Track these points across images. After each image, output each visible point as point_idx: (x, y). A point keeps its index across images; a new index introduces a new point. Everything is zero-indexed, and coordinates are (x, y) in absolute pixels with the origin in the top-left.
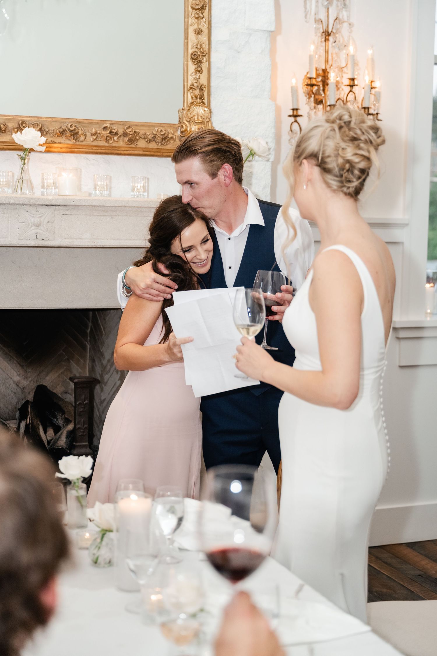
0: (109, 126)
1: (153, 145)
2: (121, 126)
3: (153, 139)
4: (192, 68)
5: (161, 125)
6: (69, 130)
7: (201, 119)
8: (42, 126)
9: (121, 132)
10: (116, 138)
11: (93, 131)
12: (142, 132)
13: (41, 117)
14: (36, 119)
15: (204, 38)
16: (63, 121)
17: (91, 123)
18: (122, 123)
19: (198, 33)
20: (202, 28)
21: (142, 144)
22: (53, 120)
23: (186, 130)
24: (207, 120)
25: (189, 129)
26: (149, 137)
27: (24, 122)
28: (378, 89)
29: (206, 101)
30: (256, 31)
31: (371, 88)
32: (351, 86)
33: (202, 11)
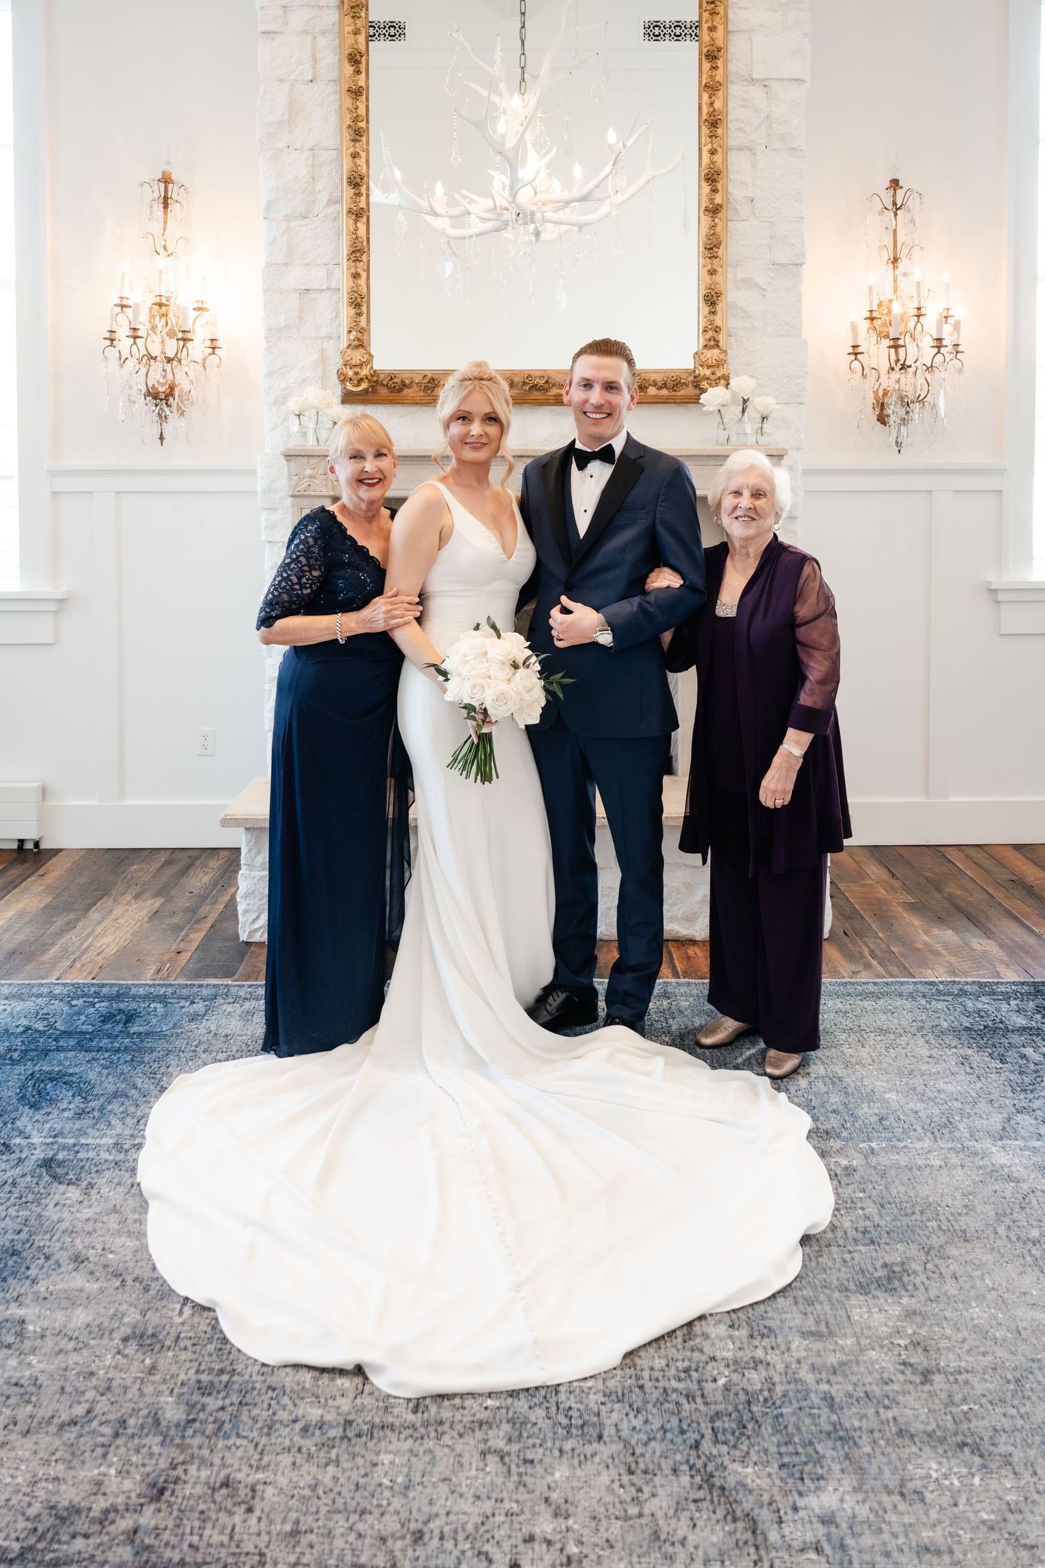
1: (664, 392)
3: (665, 385)
4: (707, 309)
5: (672, 371)
7: (715, 362)
8: (549, 378)
12: (651, 379)
13: (546, 370)
14: (543, 372)
15: (718, 278)
19: (712, 274)
20: (718, 268)
21: (652, 391)
22: (559, 372)
23: (698, 375)
24: (723, 363)
25: (702, 374)
26: (660, 384)
27: (529, 376)
28: (957, 317)
29: (720, 344)
30: (783, 265)
31: (946, 317)
32: (918, 316)
33: (715, 250)
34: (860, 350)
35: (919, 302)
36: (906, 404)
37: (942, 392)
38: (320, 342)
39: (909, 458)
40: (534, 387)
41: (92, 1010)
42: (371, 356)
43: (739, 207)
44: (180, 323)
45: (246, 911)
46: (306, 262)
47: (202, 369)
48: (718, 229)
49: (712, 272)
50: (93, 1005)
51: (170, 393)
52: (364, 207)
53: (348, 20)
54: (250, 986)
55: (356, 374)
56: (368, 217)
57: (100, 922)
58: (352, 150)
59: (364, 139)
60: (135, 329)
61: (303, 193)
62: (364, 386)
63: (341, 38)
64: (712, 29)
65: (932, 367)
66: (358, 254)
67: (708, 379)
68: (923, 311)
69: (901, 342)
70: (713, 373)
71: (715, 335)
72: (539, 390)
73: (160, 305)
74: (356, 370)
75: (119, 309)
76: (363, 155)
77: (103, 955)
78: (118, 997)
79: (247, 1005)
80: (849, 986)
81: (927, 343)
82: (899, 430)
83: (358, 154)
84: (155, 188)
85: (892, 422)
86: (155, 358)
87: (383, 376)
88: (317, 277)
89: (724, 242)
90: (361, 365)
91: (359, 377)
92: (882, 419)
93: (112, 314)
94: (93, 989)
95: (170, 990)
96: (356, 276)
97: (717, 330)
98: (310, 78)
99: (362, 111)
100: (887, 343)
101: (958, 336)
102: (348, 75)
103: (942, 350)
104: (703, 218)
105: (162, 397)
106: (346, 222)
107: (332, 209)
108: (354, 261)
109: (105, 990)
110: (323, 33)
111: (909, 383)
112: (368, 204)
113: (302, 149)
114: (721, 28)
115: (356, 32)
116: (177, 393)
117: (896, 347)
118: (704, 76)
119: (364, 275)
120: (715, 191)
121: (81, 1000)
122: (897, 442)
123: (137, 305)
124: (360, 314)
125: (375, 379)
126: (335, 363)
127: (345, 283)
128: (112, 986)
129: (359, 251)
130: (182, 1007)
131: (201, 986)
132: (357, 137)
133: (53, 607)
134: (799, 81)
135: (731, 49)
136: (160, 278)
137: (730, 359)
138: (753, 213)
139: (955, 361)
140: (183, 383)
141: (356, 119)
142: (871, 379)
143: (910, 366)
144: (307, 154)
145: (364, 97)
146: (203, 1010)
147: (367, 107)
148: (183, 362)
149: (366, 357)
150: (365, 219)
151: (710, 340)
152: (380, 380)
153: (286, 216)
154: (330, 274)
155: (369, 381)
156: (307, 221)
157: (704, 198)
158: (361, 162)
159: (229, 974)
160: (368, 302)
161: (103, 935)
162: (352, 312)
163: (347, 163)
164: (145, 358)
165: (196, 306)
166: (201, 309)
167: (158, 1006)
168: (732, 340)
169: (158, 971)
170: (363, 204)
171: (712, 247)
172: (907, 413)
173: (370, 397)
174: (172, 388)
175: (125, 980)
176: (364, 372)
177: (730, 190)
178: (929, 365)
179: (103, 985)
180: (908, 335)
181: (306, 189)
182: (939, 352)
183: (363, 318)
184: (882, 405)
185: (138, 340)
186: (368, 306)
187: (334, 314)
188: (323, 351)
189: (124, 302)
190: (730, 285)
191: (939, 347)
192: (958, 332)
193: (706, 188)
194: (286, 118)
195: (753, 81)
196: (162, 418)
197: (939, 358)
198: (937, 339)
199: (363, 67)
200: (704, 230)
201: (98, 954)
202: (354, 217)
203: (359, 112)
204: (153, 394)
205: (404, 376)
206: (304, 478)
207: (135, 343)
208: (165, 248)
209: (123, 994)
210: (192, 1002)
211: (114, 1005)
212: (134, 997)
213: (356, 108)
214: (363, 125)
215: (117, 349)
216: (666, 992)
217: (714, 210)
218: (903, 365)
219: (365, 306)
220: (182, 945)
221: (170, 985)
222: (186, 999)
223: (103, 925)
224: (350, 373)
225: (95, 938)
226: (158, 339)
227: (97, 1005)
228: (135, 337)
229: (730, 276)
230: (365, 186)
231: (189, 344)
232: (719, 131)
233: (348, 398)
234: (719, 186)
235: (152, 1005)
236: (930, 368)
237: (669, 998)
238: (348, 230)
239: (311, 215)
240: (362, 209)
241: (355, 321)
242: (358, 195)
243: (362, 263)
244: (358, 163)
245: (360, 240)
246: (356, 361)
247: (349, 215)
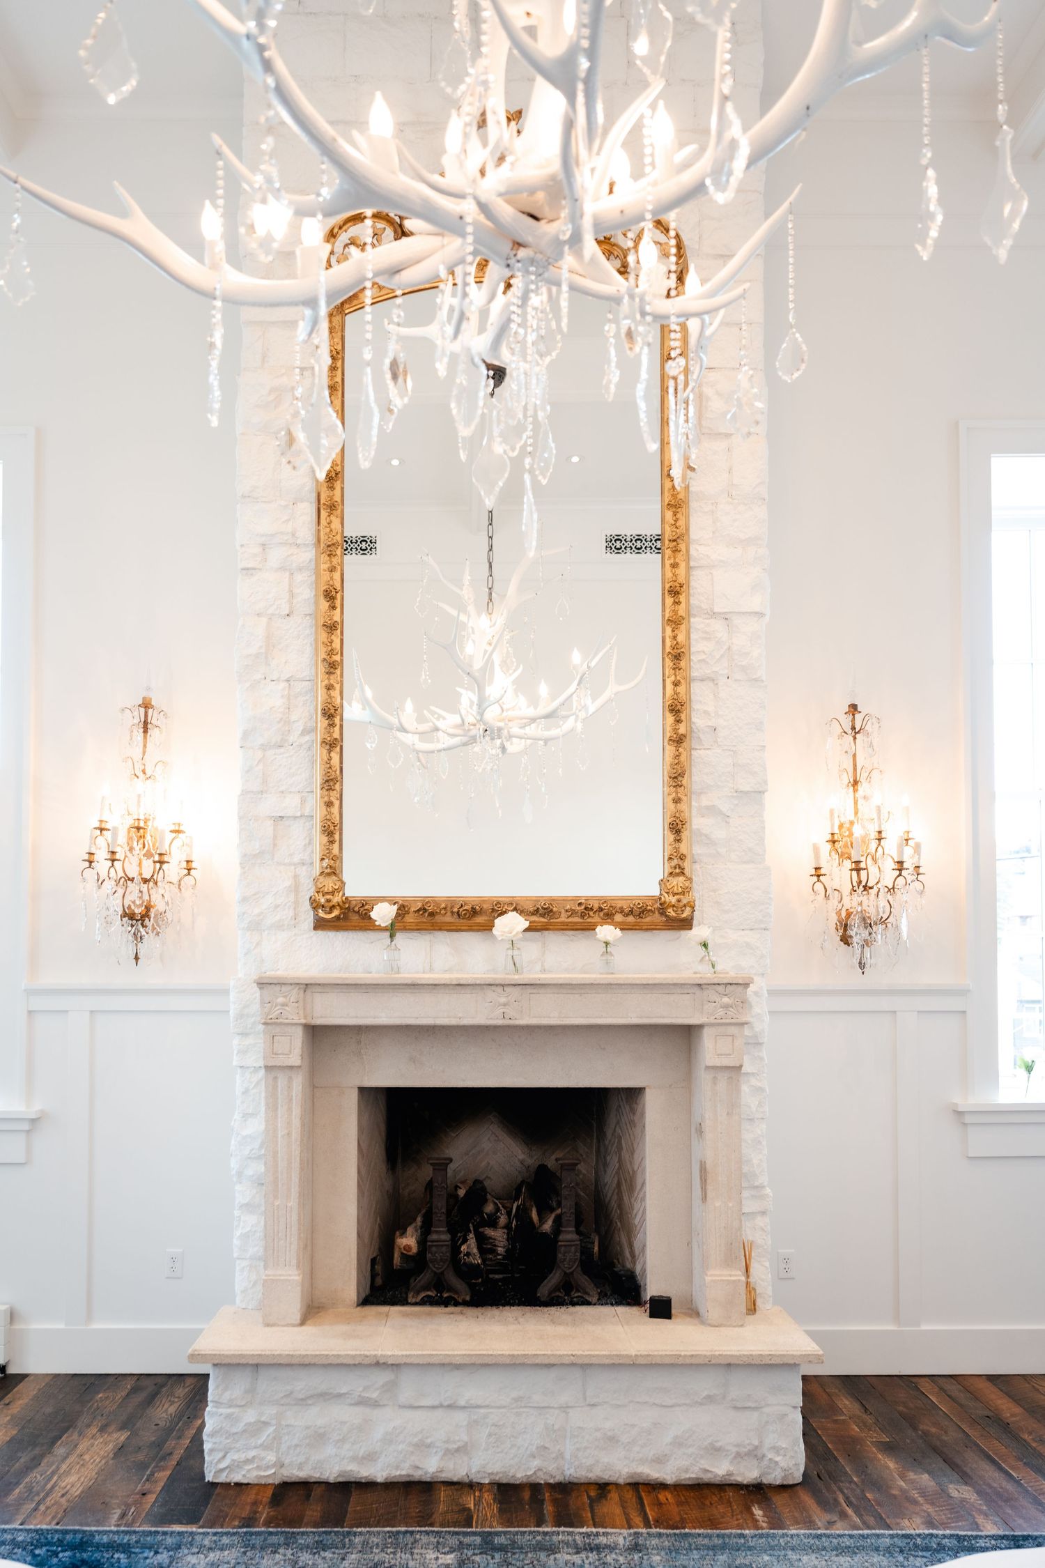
0: (583, 901)
1: (631, 919)
2: (597, 902)
3: (631, 912)
4: (671, 837)
5: (639, 897)
6: (542, 908)
7: (680, 889)
8: (517, 904)
9: (596, 906)
10: (591, 913)
11: (568, 907)
12: (619, 906)
13: (516, 896)
14: (511, 898)
15: (682, 806)
16: (537, 900)
17: (565, 900)
18: (599, 899)
19: (676, 802)
20: (682, 797)
21: (619, 918)
22: (527, 899)
23: (665, 902)
24: (688, 890)
25: (667, 900)
26: (627, 910)
27: (498, 903)
28: (917, 840)
29: (686, 871)
30: (747, 793)
31: (907, 840)
32: (879, 840)
33: (680, 779)
34: (822, 871)
35: (880, 826)
36: (867, 924)
37: (904, 915)
38: (293, 867)
39: (872, 979)
41: (55, 1560)
42: (343, 883)
43: (701, 736)
44: (157, 844)
45: (211, 1450)
46: (281, 789)
47: (177, 890)
48: (683, 758)
49: (677, 801)
50: (56, 1554)
51: (146, 915)
52: (338, 737)
53: (324, 558)
54: (215, 1534)
55: (328, 901)
56: (341, 747)
57: (65, 1458)
58: (326, 682)
59: (338, 672)
60: (113, 853)
61: (279, 722)
62: (336, 913)
63: (318, 574)
64: (675, 565)
65: (893, 888)
66: (331, 783)
67: (674, 906)
68: (883, 835)
69: (863, 865)
70: (679, 901)
71: (681, 863)
73: (138, 828)
74: (328, 897)
75: (99, 832)
76: (337, 687)
77: (68, 1496)
78: (82, 1545)
79: (212, 1555)
80: (824, 1539)
81: (889, 865)
82: (862, 952)
83: (332, 686)
84: (136, 713)
85: (855, 944)
86: (132, 880)
87: (354, 903)
88: (291, 804)
89: (688, 771)
90: (333, 893)
91: (331, 904)
92: (846, 940)
93: (91, 836)
94: (56, 1537)
95: (134, 1538)
96: (329, 804)
97: (682, 857)
98: (287, 612)
99: (337, 645)
100: (848, 864)
101: (919, 859)
102: (323, 610)
103: (904, 872)
104: (668, 747)
105: (138, 918)
106: (320, 752)
107: (307, 738)
108: (327, 790)
109: (69, 1537)
110: (300, 569)
111: (873, 904)
112: (341, 734)
113: (278, 680)
114: (683, 565)
115: (332, 570)
116: (152, 915)
117: (858, 870)
118: (667, 611)
119: (337, 803)
120: (679, 721)
121: (44, 1549)
122: (860, 963)
123: (115, 830)
124: (332, 842)
125: (347, 906)
126: (308, 890)
127: (319, 812)
128: (75, 1532)
129: (332, 780)
130: (146, 1558)
131: (165, 1533)
132: (332, 670)
133: (26, 1126)
134: (760, 615)
135: (692, 584)
136: (139, 802)
137: (695, 886)
138: (716, 742)
139: (917, 883)
140: (159, 905)
141: (331, 653)
142: (834, 902)
143: (871, 888)
144: (283, 685)
145: (339, 631)
146: (167, 1561)
147: (342, 640)
148: (159, 884)
149: (338, 884)
151: (675, 868)
152: (352, 906)
153: (262, 745)
154: (303, 801)
155: (341, 908)
156: (282, 750)
157: (668, 728)
158: (335, 694)
159: (193, 1519)
160: (341, 829)
161: (67, 1473)
162: (325, 839)
163: (321, 695)
164: (123, 879)
165: (173, 828)
166: (178, 832)
167: (122, 1556)
168: (697, 866)
169: (123, 1516)
170: (336, 735)
171: (677, 777)
172: (870, 934)
173: (341, 923)
174: (148, 908)
175: (90, 1526)
176: (337, 899)
177: (694, 719)
178: (890, 886)
179: (66, 1532)
180: (869, 858)
181: (281, 719)
182: (900, 875)
183: (336, 846)
184: (846, 925)
185: (116, 863)
186: (341, 834)
187: (307, 841)
188: (296, 877)
189: (103, 826)
190: (694, 812)
191: (900, 870)
192: (919, 855)
193: (670, 719)
194: (263, 650)
195: (714, 615)
196: (138, 938)
197: (901, 881)
198: (898, 862)
199: (338, 603)
200: (669, 759)
201: (63, 1496)
202: (328, 747)
203: (334, 645)
204: (129, 915)
206: (276, 1006)
207: (113, 865)
208: (144, 772)
209: (87, 1542)
210: (156, 1553)
211: (78, 1555)
212: (98, 1546)
213: (331, 642)
214: (337, 658)
215: (95, 872)
216: (636, 1545)
217: (678, 741)
218: (865, 887)
219: (338, 834)
220: (147, 1486)
221: (135, 1532)
222: (150, 1548)
223: (68, 1461)
224: (323, 901)
225: (59, 1477)
226: (135, 861)
227: (61, 1555)
228: (113, 861)
229: (694, 803)
230: (338, 717)
231: (165, 866)
232: (683, 664)
233: (320, 925)
234: (683, 716)
235: (116, 1556)
236: (892, 890)
237: (640, 1551)
238: (322, 760)
239: (286, 745)
240: (336, 739)
241: (328, 849)
242: (332, 725)
243: (335, 792)
244: (332, 695)
245: (334, 769)
246: (328, 888)
247: (324, 745)
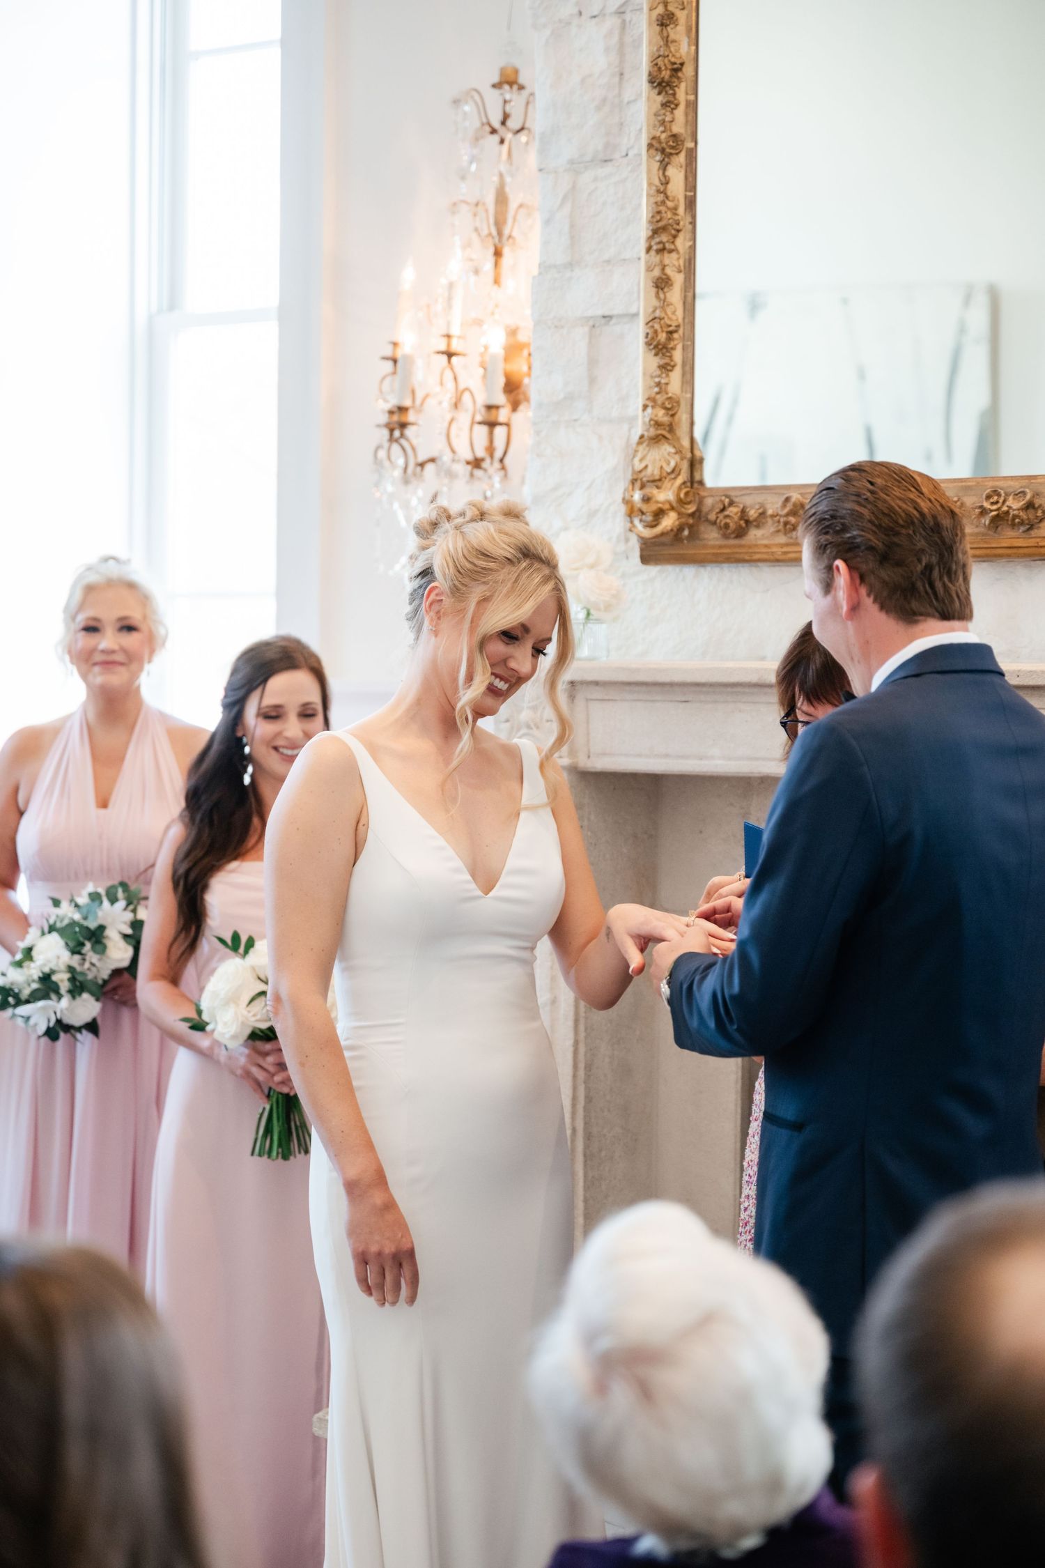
8: (1037, 494)
13: (1035, 477)
14: (1025, 482)
27: (994, 493)
40: (1000, 520)
52: (685, 131)
55: (646, 500)
56: (693, 152)
61: (598, 108)
62: (669, 521)
66: (664, 238)
72: (1013, 525)
73: (449, 355)
74: (651, 490)
76: (685, 16)
87: (709, 502)
88: (622, 289)
90: (662, 482)
91: (654, 507)
96: (662, 284)
108: (659, 251)
112: (692, 123)
119: (678, 280)
124: (666, 368)
125: (693, 508)
126: (620, 477)
129: (664, 229)
149: (678, 460)
150: (682, 158)
153: (571, 162)
155: (680, 514)
156: (609, 169)
158: (678, 32)
160: (689, 340)
162: (655, 362)
170: (678, 128)
176: (670, 494)
181: (604, 100)
183: (672, 377)
186: (689, 348)
202: (662, 156)
205: (748, 500)
206: (519, 729)
219: (682, 348)
224: (641, 498)
230: (686, 85)
233: (652, 552)
238: (650, 184)
239: (617, 156)
240: (674, 136)
241: (658, 384)
242: (671, 105)
243: (674, 255)
244: (672, 36)
245: (670, 204)
246: (654, 472)
247: (652, 151)
